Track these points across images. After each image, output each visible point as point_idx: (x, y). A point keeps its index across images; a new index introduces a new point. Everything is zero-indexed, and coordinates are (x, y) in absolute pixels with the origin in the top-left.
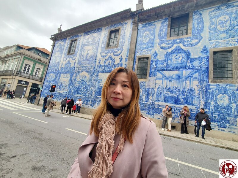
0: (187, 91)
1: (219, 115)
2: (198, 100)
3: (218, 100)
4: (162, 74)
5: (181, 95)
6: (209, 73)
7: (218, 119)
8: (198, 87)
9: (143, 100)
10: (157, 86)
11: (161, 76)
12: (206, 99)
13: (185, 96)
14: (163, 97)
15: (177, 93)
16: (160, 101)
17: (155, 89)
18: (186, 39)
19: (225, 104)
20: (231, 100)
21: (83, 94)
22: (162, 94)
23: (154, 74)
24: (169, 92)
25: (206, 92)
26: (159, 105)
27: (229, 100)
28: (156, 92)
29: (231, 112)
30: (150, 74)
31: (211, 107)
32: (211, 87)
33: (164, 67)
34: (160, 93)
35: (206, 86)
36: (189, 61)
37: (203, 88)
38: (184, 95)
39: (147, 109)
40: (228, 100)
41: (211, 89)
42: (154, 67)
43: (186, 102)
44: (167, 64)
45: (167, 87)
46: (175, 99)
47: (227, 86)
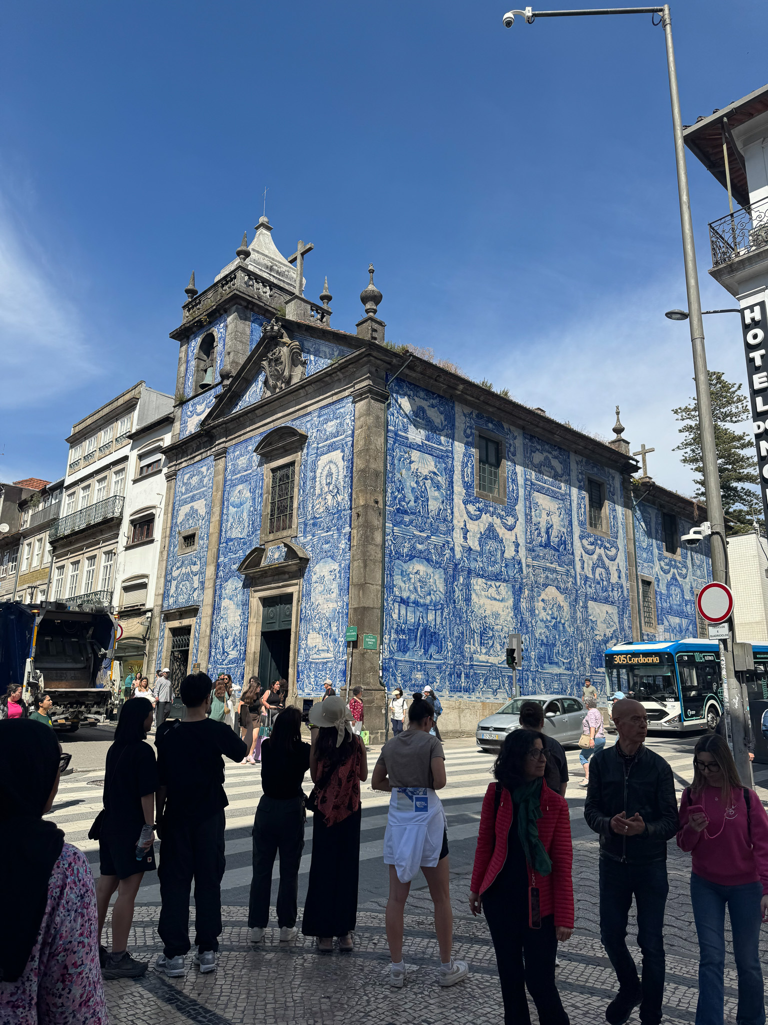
4: (668, 621)
21: (565, 665)
23: (662, 620)
30: (658, 620)
33: (668, 609)
36: (684, 604)
42: (660, 605)
44: (670, 602)
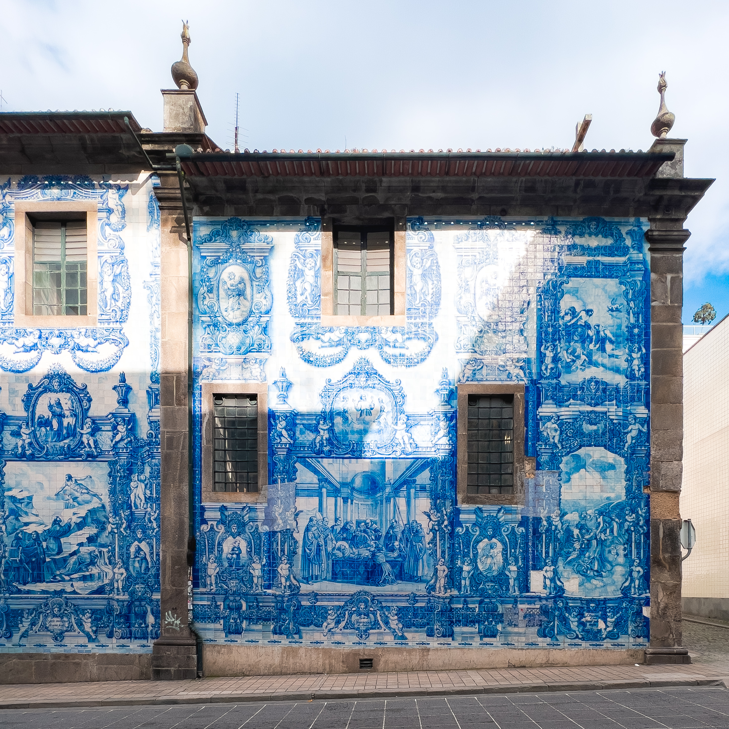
0: (399, 536)
1: (481, 602)
2: (432, 562)
3: (479, 557)
4: (316, 471)
5: (384, 549)
6: (458, 470)
7: (478, 615)
8: (431, 520)
9: (255, 580)
10: (303, 522)
11: (314, 479)
12: (452, 559)
13: (396, 554)
14: (328, 565)
15: (372, 543)
16: (317, 578)
17: (295, 535)
18: (389, 334)
19: (494, 568)
20: (507, 554)
22: (323, 553)
23: (287, 472)
24: (345, 543)
25: (452, 534)
26: (316, 595)
27: (503, 554)
28: (301, 543)
29: (508, 589)
30: (271, 473)
31: (463, 582)
32: (462, 517)
33: (322, 445)
34: (314, 548)
35: (450, 513)
36: (401, 426)
37: (443, 523)
38: (393, 550)
39: (275, 613)
40: (500, 554)
41: (464, 525)
42: (284, 440)
43: (401, 572)
44: (331, 430)
45: (339, 523)
46: (366, 566)
47: (500, 514)
